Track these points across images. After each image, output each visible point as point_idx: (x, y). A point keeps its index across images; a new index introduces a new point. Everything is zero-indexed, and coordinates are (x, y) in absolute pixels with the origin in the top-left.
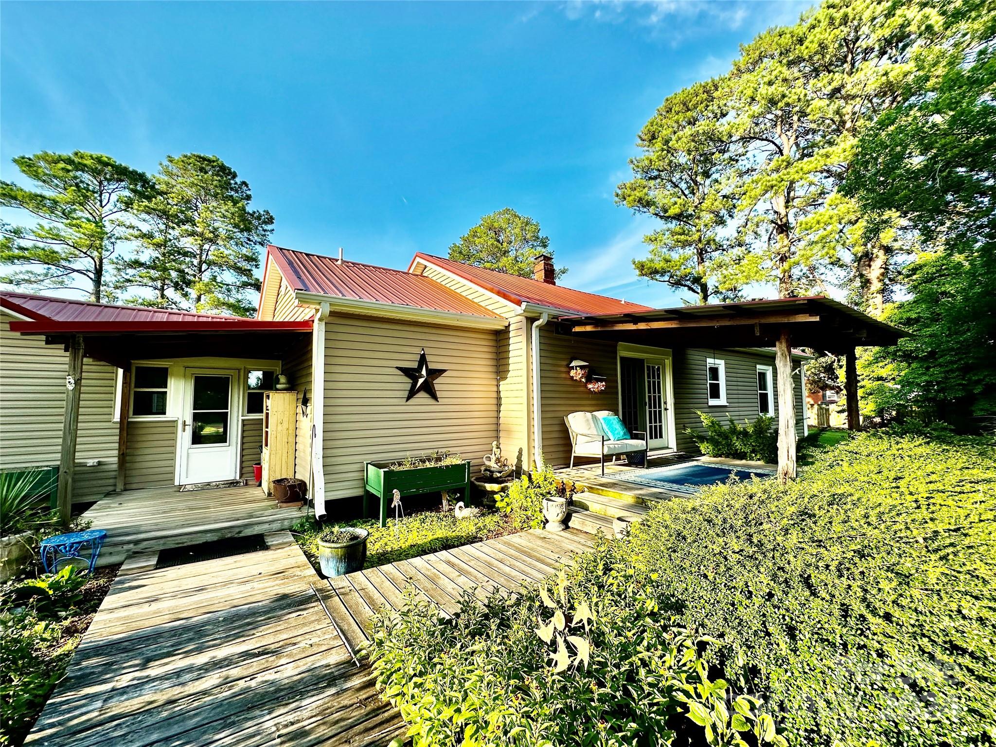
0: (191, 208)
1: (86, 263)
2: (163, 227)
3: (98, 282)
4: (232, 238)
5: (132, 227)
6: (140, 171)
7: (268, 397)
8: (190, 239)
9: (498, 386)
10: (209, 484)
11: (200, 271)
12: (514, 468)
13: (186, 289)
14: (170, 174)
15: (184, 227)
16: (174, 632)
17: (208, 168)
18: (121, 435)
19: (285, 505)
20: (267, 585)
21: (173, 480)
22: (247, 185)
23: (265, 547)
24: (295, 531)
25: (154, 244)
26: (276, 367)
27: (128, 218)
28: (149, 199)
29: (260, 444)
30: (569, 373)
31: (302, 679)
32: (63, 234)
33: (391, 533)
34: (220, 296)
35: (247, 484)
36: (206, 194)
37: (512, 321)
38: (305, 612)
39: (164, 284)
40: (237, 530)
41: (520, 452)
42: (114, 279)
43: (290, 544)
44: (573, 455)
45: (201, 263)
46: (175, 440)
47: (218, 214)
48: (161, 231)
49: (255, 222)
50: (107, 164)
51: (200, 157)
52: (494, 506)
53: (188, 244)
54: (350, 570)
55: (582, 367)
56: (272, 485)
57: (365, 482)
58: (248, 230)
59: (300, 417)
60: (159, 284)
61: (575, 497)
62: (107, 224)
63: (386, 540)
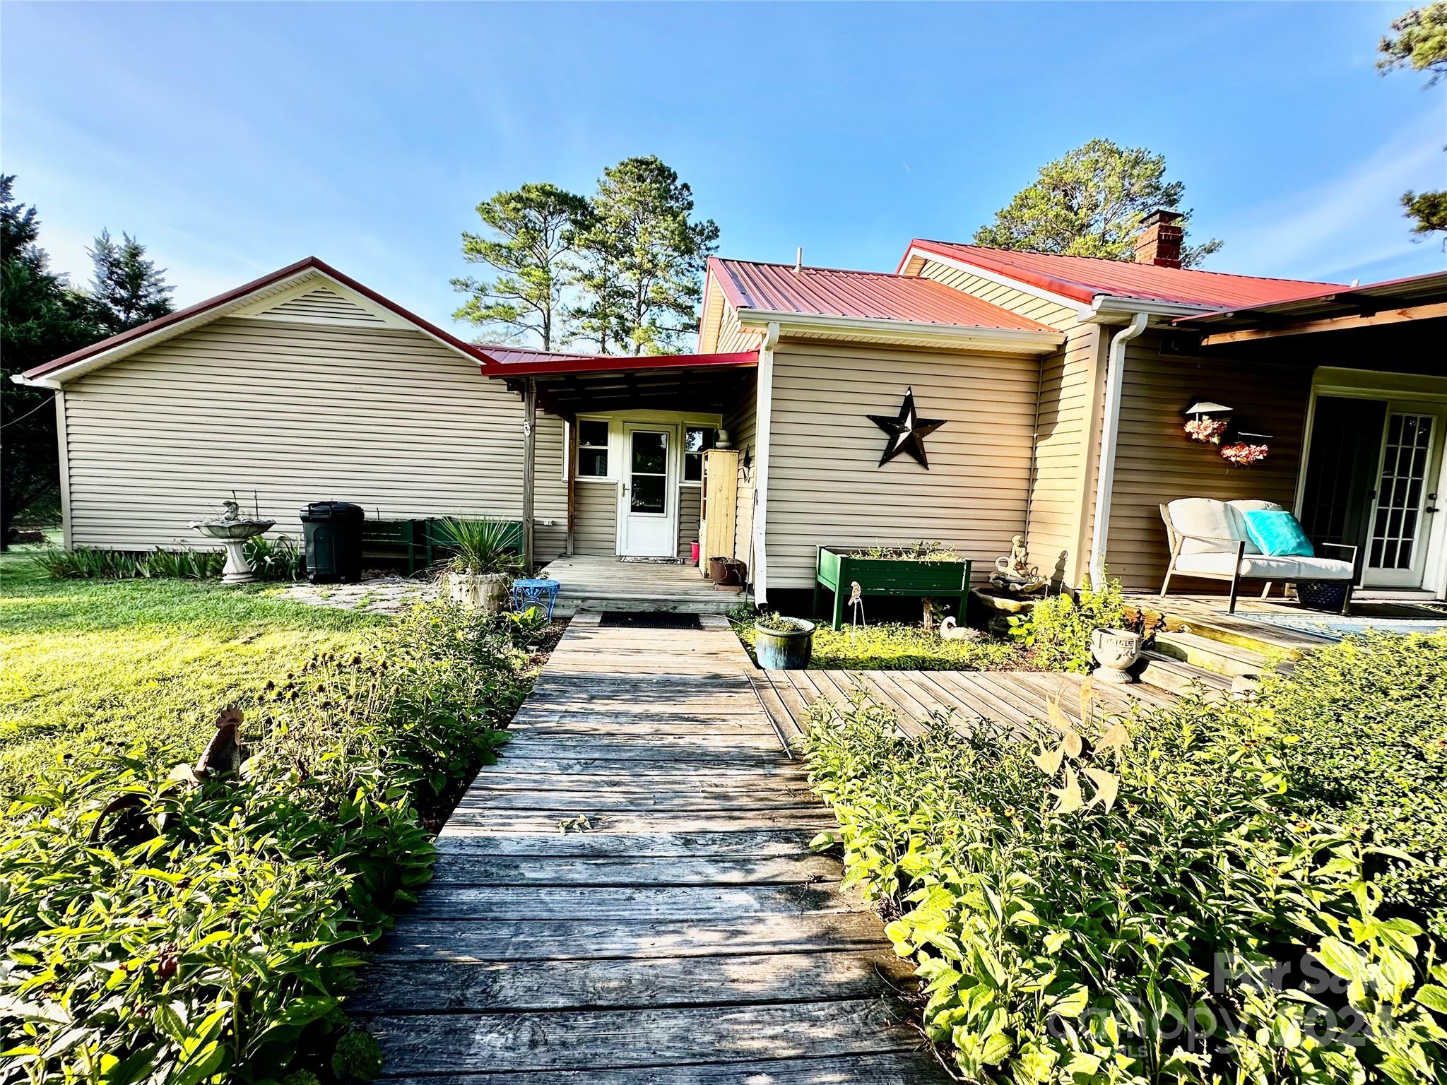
0: (629, 234)
1: (536, 318)
2: (602, 263)
3: (547, 338)
4: (672, 266)
5: (574, 268)
6: (579, 196)
7: (706, 457)
8: (629, 274)
9: (1033, 449)
10: (647, 558)
11: (639, 314)
12: (1049, 583)
13: (626, 339)
14: (607, 192)
15: (622, 260)
16: (613, 681)
17: (646, 174)
18: (569, 496)
19: (721, 587)
20: (700, 662)
21: (614, 549)
22: (688, 189)
23: (700, 627)
24: (731, 617)
25: (595, 286)
26: (715, 421)
27: (570, 257)
28: (588, 229)
29: (697, 518)
30: (1183, 425)
31: (729, 752)
32: (517, 285)
33: (847, 639)
34: (660, 345)
35: (684, 563)
36: (645, 210)
37: (1071, 334)
38: (737, 695)
39: (605, 335)
40: (673, 605)
41: (1063, 559)
42: (561, 333)
43: (726, 629)
44: (1170, 572)
45: (639, 305)
46: (615, 505)
47: (657, 235)
48: (601, 269)
49: (698, 239)
50: (549, 194)
51: (637, 161)
52: (1006, 634)
53: (627, 281)
54: (790, 665)
55: (1213, 416)
56: (709, 561)
57: (817, 571)
58: (689, 251)
59: (742, 483)
60: (599, 335)
61: (1160, 637)
62: (552, 267)
63: (839, 646)
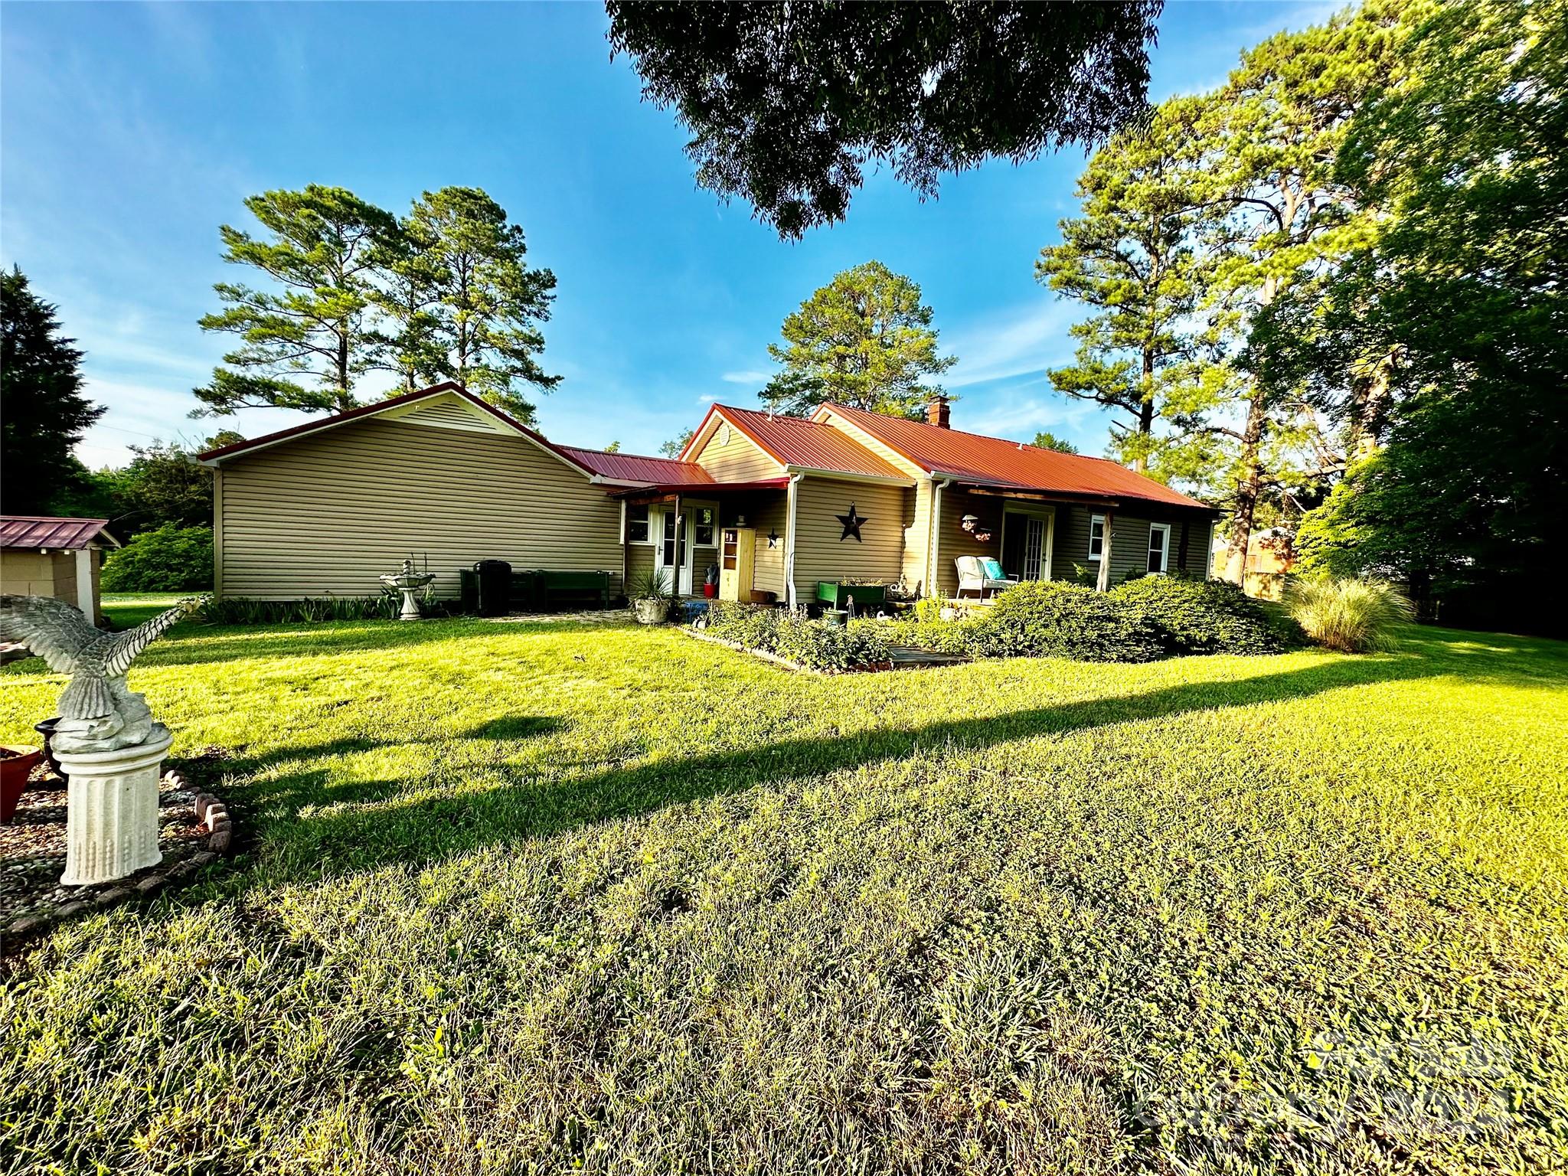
1: (329, 339)
2: (408, 288)
7: (733, 532)
9: (904, 533)
12: (915, 593)
17: (476, 210)
18: (625, 554)
22: (520, 231)
26: (714, 506)
30: (961, 525)
36: (477, 248)
37: (919, 482)
44: (960, 588)
45: (464, 342)
46: (654, 560)
48: (406, 293)
49: (533, 286)
51: (464, 193)
55: (972, 521)
57: (817, 594)
59: (764, 547)
